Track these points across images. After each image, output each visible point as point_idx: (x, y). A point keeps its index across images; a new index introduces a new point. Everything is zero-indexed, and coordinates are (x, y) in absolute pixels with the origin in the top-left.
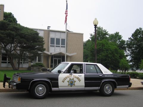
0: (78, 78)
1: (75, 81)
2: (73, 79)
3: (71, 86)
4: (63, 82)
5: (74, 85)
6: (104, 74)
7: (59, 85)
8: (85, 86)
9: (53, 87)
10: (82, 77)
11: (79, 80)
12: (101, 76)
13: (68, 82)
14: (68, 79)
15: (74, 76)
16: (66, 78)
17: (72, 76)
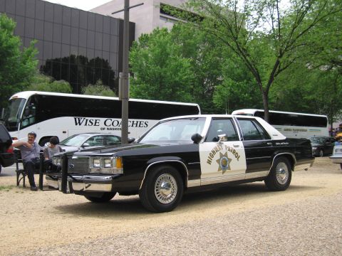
0: (234, 152)
1: (230, 160)
2: (226, 155)
3: (223, 173)
5: (229, 168)
7: (203, 172)
8: (248, 171)
9: (189, 179)
10: (239, 148)
11: (237, 157)
12: (270, 145)
13: (218, 161)
16: (213, 152)
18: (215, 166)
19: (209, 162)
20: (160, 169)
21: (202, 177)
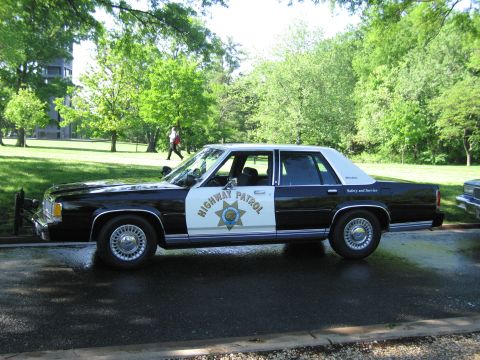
0: (252, 202)
1: (242, 213)
2: (235, 205)
3: (230, 228)
4: (202, 214)
5: (240, 223)
6: (344, 183)
7: (189, 225)
9: (168, 233)
11: (258, 208)
12: (333, 193)
13: (219, 213)
14: (219, 206)
15: (238, 194)
16: (212, 201)
17: (233, 194)
20: (118, 219)
21: (190, 233)
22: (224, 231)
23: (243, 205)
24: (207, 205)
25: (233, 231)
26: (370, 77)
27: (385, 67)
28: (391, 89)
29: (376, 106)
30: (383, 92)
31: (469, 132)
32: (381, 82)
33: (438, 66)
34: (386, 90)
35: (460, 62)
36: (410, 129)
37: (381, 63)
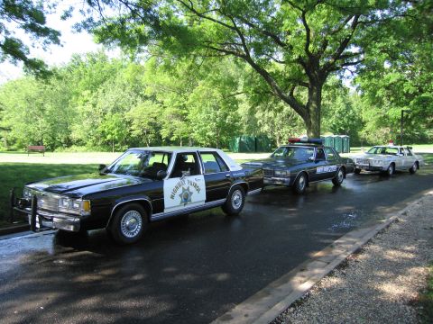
0: (195, 186)
1: (191, 193)
2: (188, 189)
3: (185, 205)
5: (190, 201)
6: (231, 170)
7: (166, 206)
8: (207, 201)
9: (153, 213)
10: (201, 182)
11: (198, 190)
12: (228, 177)
13: (180, 195)
14: (180, 191)
15: (189, 182)
16: (177, 187)
17: (186, 182)
18: (178, 200)
19: (172, 197)
21: (165, 211)
22: (183, 208)
23: (192, 189)
24: (175, 191)
25: (186, 207)
26: (80, 97)
27: (89, 92)
28: (94, 106)
29: (85, 115)
30: (89, 108)
31: (148, 133)
32: (88, 101)
33: (122, 93)
34: (91, 106)
35: (135, 91)
36: (118, 131)
37: (86, 89)
